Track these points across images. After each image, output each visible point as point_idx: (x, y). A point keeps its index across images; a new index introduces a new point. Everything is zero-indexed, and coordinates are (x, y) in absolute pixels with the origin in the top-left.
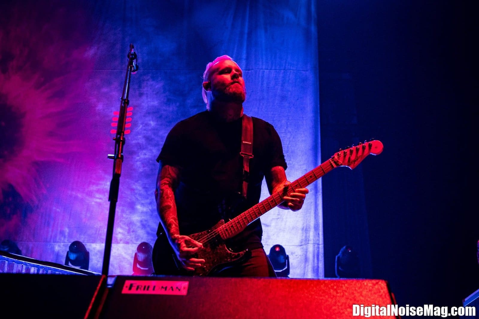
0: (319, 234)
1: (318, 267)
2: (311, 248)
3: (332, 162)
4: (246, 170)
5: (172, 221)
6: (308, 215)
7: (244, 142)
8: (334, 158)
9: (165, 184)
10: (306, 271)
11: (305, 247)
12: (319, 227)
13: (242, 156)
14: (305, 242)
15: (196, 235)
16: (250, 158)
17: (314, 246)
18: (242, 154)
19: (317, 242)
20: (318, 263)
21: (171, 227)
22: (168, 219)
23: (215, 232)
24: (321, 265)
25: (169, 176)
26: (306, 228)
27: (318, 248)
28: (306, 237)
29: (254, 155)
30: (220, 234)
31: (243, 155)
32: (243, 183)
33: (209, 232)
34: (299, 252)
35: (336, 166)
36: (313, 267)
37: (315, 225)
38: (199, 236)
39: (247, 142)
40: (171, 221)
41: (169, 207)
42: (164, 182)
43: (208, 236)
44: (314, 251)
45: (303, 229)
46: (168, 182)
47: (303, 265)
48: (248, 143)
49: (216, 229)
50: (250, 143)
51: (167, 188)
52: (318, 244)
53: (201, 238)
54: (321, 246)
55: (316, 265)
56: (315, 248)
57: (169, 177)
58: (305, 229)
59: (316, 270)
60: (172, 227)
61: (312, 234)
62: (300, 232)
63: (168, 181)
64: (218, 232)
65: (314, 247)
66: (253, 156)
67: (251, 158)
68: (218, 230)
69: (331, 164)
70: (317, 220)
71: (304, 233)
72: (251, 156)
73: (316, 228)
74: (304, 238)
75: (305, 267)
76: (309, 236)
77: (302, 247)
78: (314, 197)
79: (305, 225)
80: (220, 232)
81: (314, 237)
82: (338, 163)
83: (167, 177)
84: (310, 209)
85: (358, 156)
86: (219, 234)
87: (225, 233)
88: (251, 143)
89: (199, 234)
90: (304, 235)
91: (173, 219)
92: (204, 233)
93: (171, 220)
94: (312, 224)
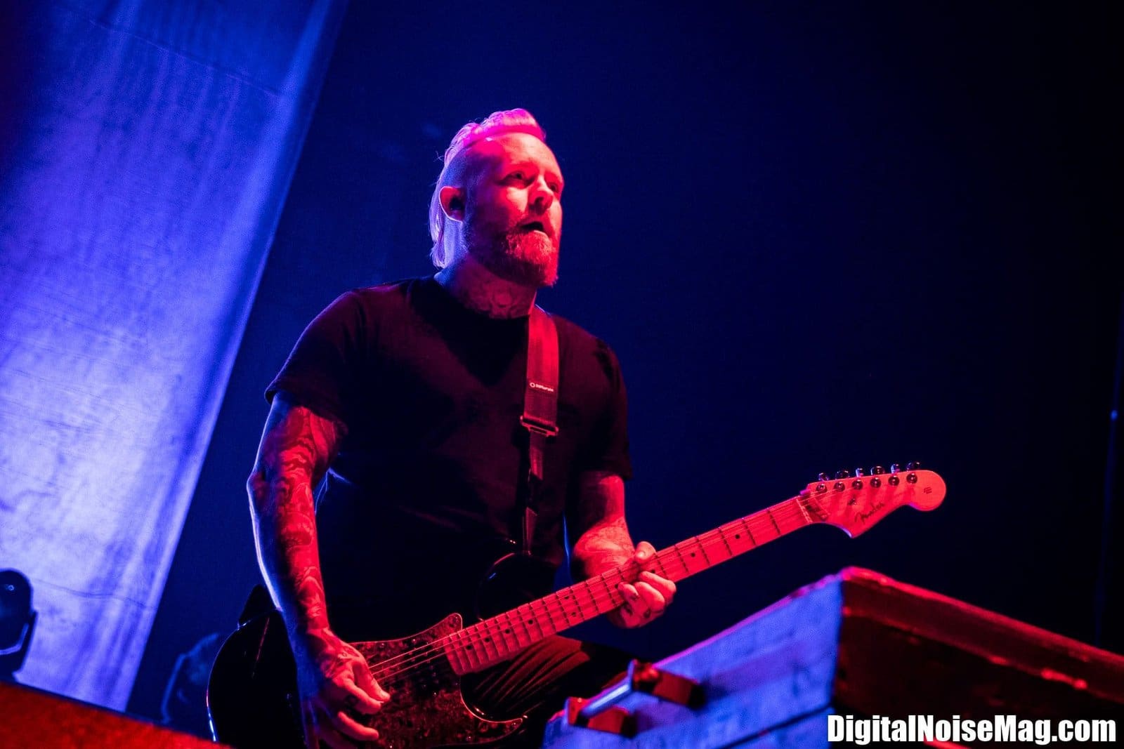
0: (153, 576)
1: (117, 672)
2: (114, 610)
3: (802, 508)
4: (536, 473)
5: (312, 582)
6: (140, 510)
7: (532, 385)
8: (807, 495)
9: (297, 464)
10: (76, 675)
11: (97, 601)
12: (161, 555)
13: (526, 429)
14: (104, 586)
15: (369, 647)
16: (547, 436)
17: (127, 606)
18: (526, 420)
19: (141, 598)
20: (120, 661)
21: (311, 601)
22: (301, 573)
23: (430, 647)
24: (129, 669)
25: (307, 441)
26: (121, 548)
27: (138, 616)
28: (111, 573)
29: (560, 428)
30: (450, 658)
31: (528, 426)
32: (525, 515)
33: (411, 646)
34: (74, 611)
35: (811, 521)
36: (102, 670)
37: (150, 545)
38: (380, 650)
39: (540, 387)
40: (308, 582)
41: (306, 538)
42: (296, 457)
43: (407, 657)
44: (120, 622)
45: (110, 548)
46: (304, 461)
47: (71, 655)
48: (545, 388)
49: (435, 637)
50: (549, 390)
51: (302, 479)
52: (141, 605)
53: (387, 658)
54: (148, 614)
55: (112, 664)
56: (128, 616)
57: (307, 446)
58: (116, 548)
59: (107, 680)
60: (314, 601)
61: (132, 568)
62: (99, 553)
63: (304, 457)
64: (443, 650)
65: (124, 611)
66: (557, 429)
67: (550, 436)
68: (442, 643)
69: (800, 512)
70: (161, 533)
71: (111, 561)
72: (553, 430)
73: (151, 557)
74: (104, 574)
75: (76, 664)
76: (120, 575)
77: (89, 600)
78: (175, 462)
79: (121, 537)
80: (448, 651)
81: (136, 579)
82: (818, 513)
83: (301, 443)
84: (152, 496)
85: (876, 504)
86: (445, 657)
87: (465, 656)
88: (552, 390)
89: (379, 644)
90: (109, 566)
91: (314, 577)
92: (396, 644)
93: (310, 578)
94: (144, 539)
